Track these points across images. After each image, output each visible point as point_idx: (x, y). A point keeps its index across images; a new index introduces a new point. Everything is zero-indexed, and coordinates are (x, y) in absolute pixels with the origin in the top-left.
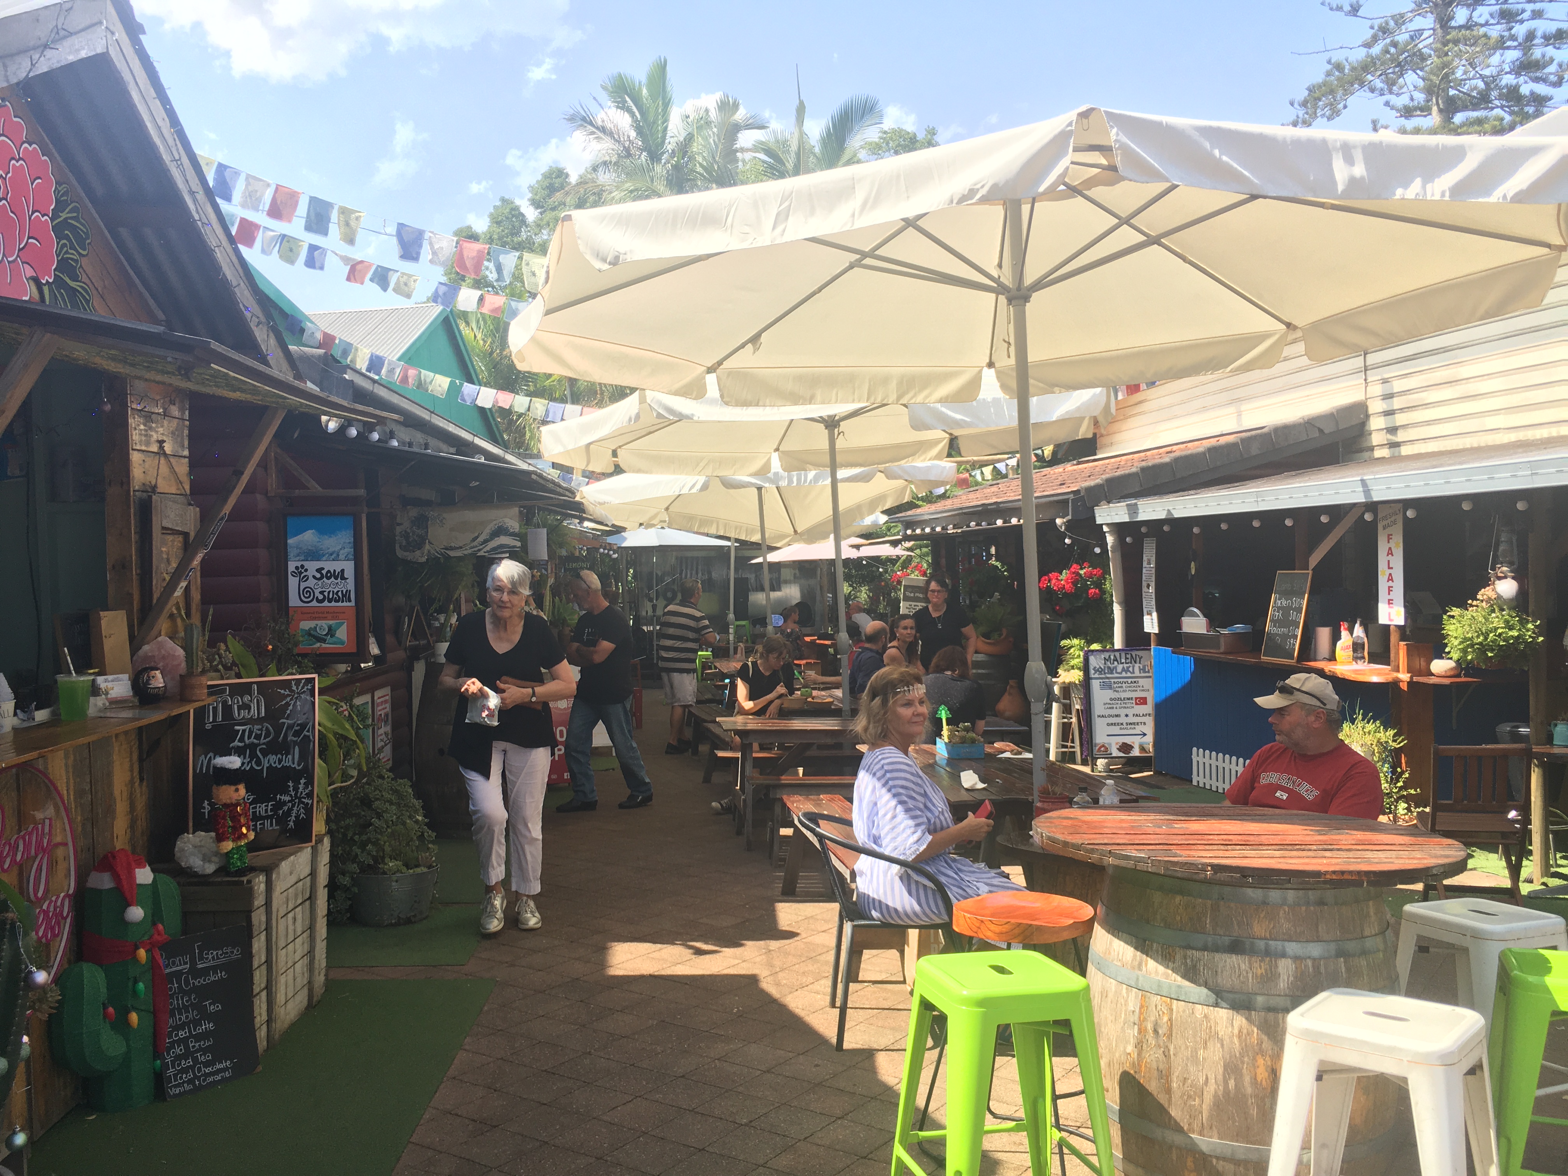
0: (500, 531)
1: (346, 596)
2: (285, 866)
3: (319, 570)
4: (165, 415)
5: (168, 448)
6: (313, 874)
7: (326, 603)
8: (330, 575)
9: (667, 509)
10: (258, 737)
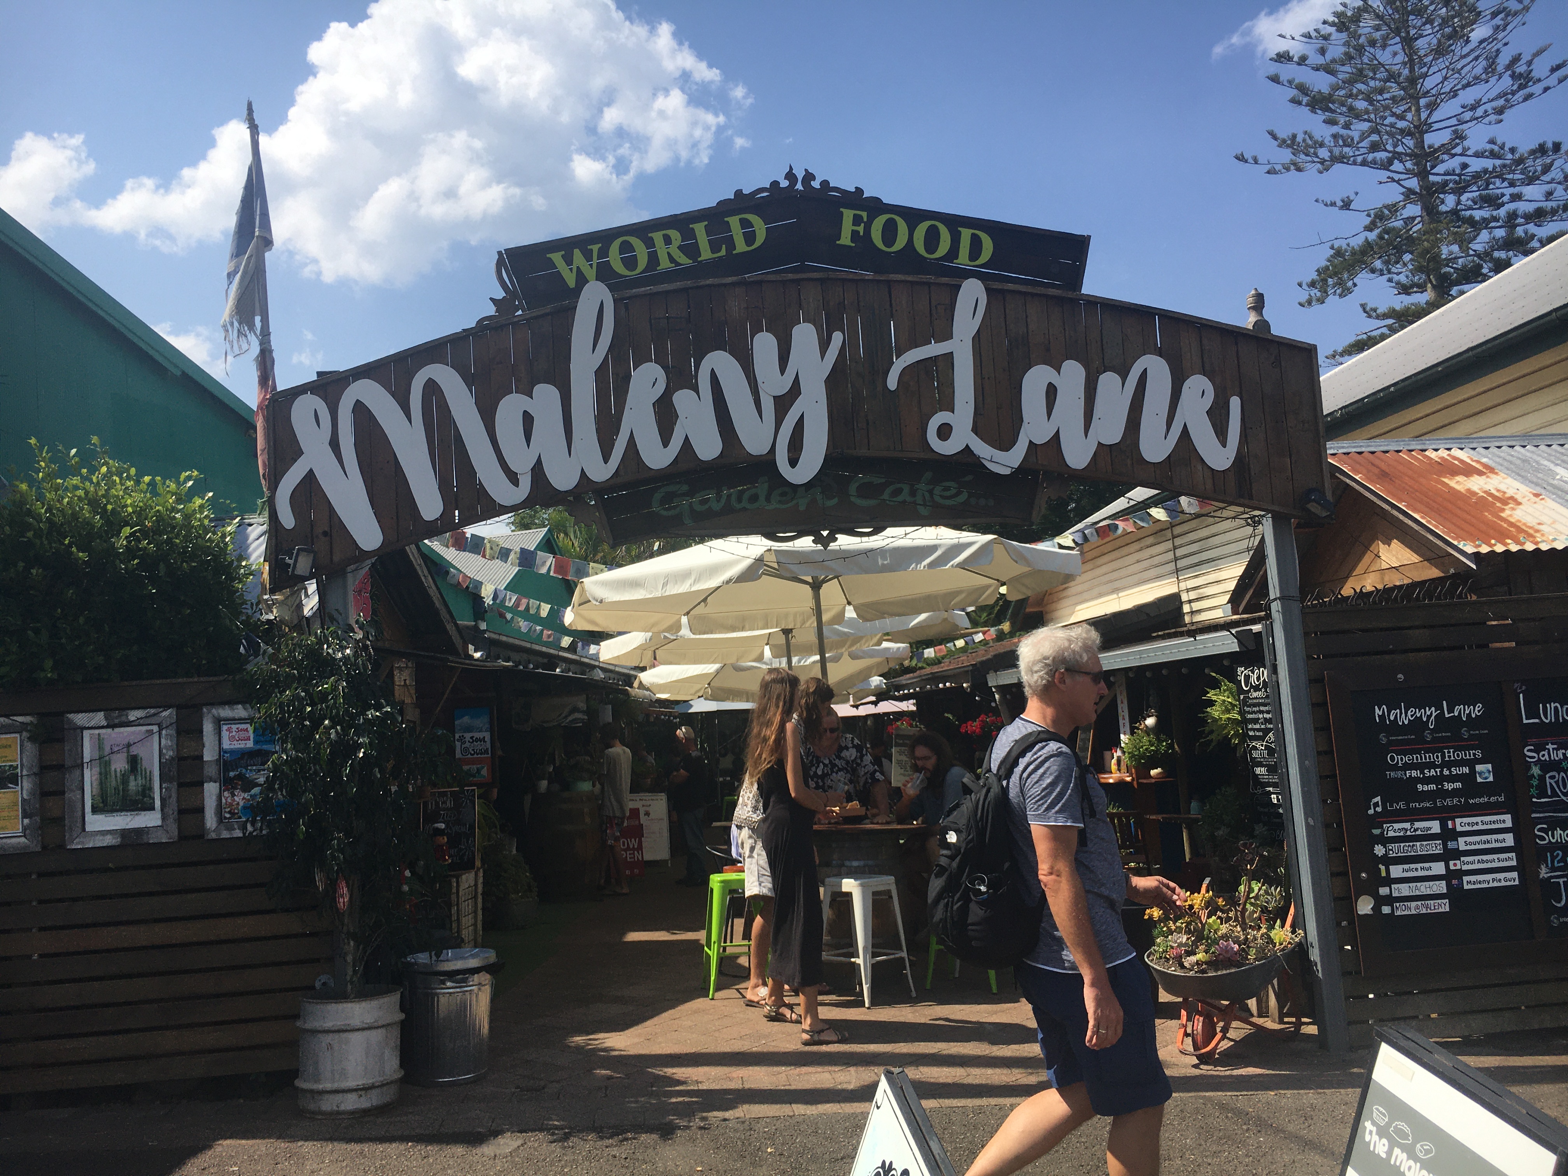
0: (575, 710)
1: (486, 752)
2: (464, 877)
3: (472, 738)
4: (407, 667)
5: (408, 682)
6: (476, 885)
7: (475, 756)
8: (477, 740)
9: (709, 684)
10: (450, 817)
